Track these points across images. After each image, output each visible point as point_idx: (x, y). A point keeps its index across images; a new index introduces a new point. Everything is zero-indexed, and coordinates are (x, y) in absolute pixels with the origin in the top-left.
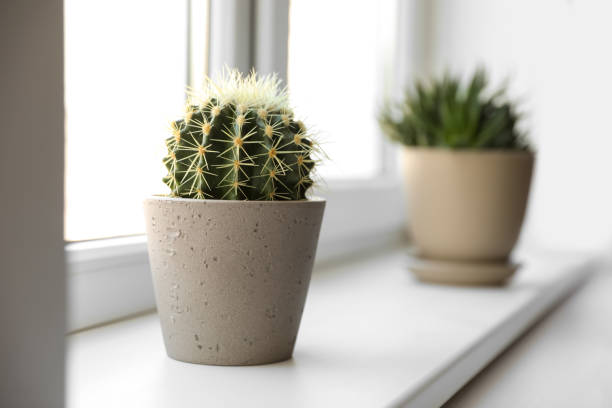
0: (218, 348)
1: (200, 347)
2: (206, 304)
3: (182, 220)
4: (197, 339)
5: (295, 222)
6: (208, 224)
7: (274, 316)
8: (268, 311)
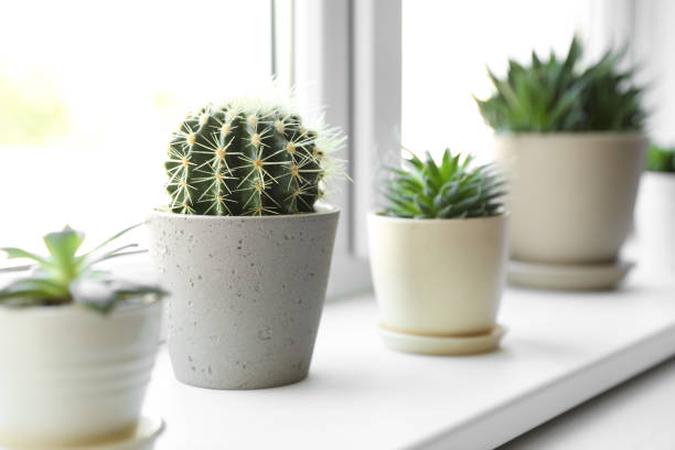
0: (210, 370)
1: (194, 368)
2: (195, 324)
3: (167, 235)
4: (190, 360)
5: (286, 238)
6: (190, 241)
7: (269, 338)
8: (260, 332)
